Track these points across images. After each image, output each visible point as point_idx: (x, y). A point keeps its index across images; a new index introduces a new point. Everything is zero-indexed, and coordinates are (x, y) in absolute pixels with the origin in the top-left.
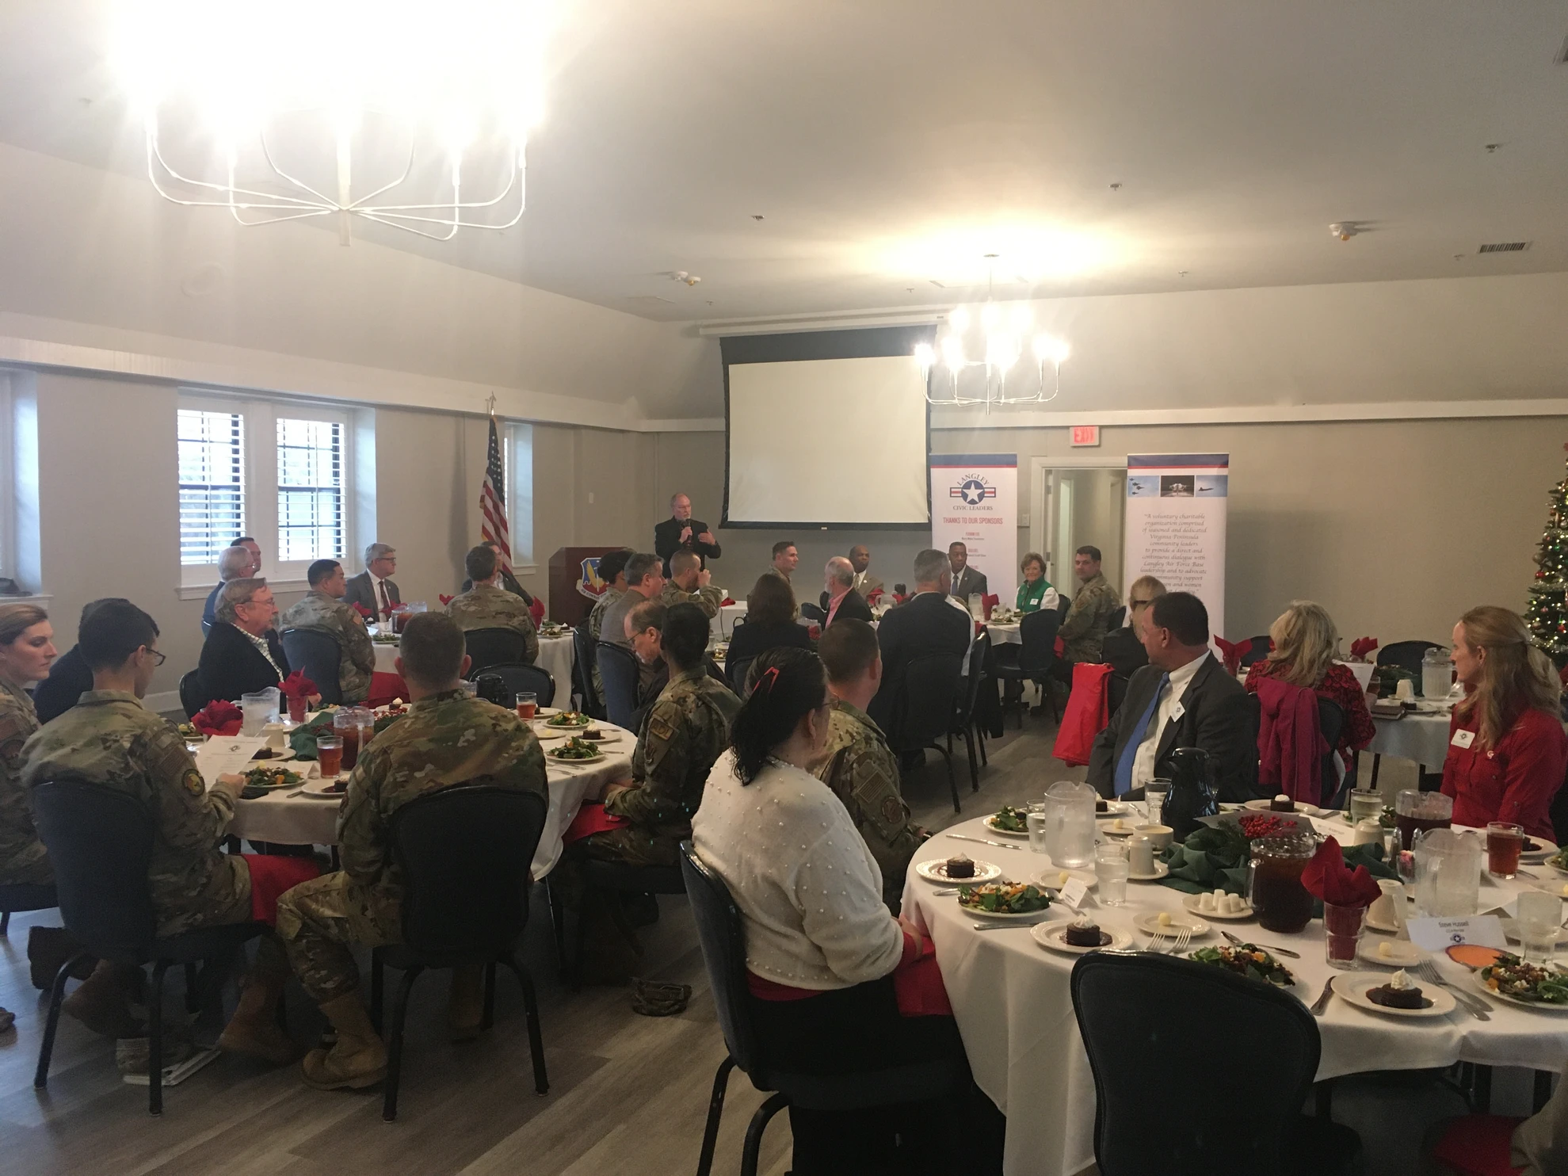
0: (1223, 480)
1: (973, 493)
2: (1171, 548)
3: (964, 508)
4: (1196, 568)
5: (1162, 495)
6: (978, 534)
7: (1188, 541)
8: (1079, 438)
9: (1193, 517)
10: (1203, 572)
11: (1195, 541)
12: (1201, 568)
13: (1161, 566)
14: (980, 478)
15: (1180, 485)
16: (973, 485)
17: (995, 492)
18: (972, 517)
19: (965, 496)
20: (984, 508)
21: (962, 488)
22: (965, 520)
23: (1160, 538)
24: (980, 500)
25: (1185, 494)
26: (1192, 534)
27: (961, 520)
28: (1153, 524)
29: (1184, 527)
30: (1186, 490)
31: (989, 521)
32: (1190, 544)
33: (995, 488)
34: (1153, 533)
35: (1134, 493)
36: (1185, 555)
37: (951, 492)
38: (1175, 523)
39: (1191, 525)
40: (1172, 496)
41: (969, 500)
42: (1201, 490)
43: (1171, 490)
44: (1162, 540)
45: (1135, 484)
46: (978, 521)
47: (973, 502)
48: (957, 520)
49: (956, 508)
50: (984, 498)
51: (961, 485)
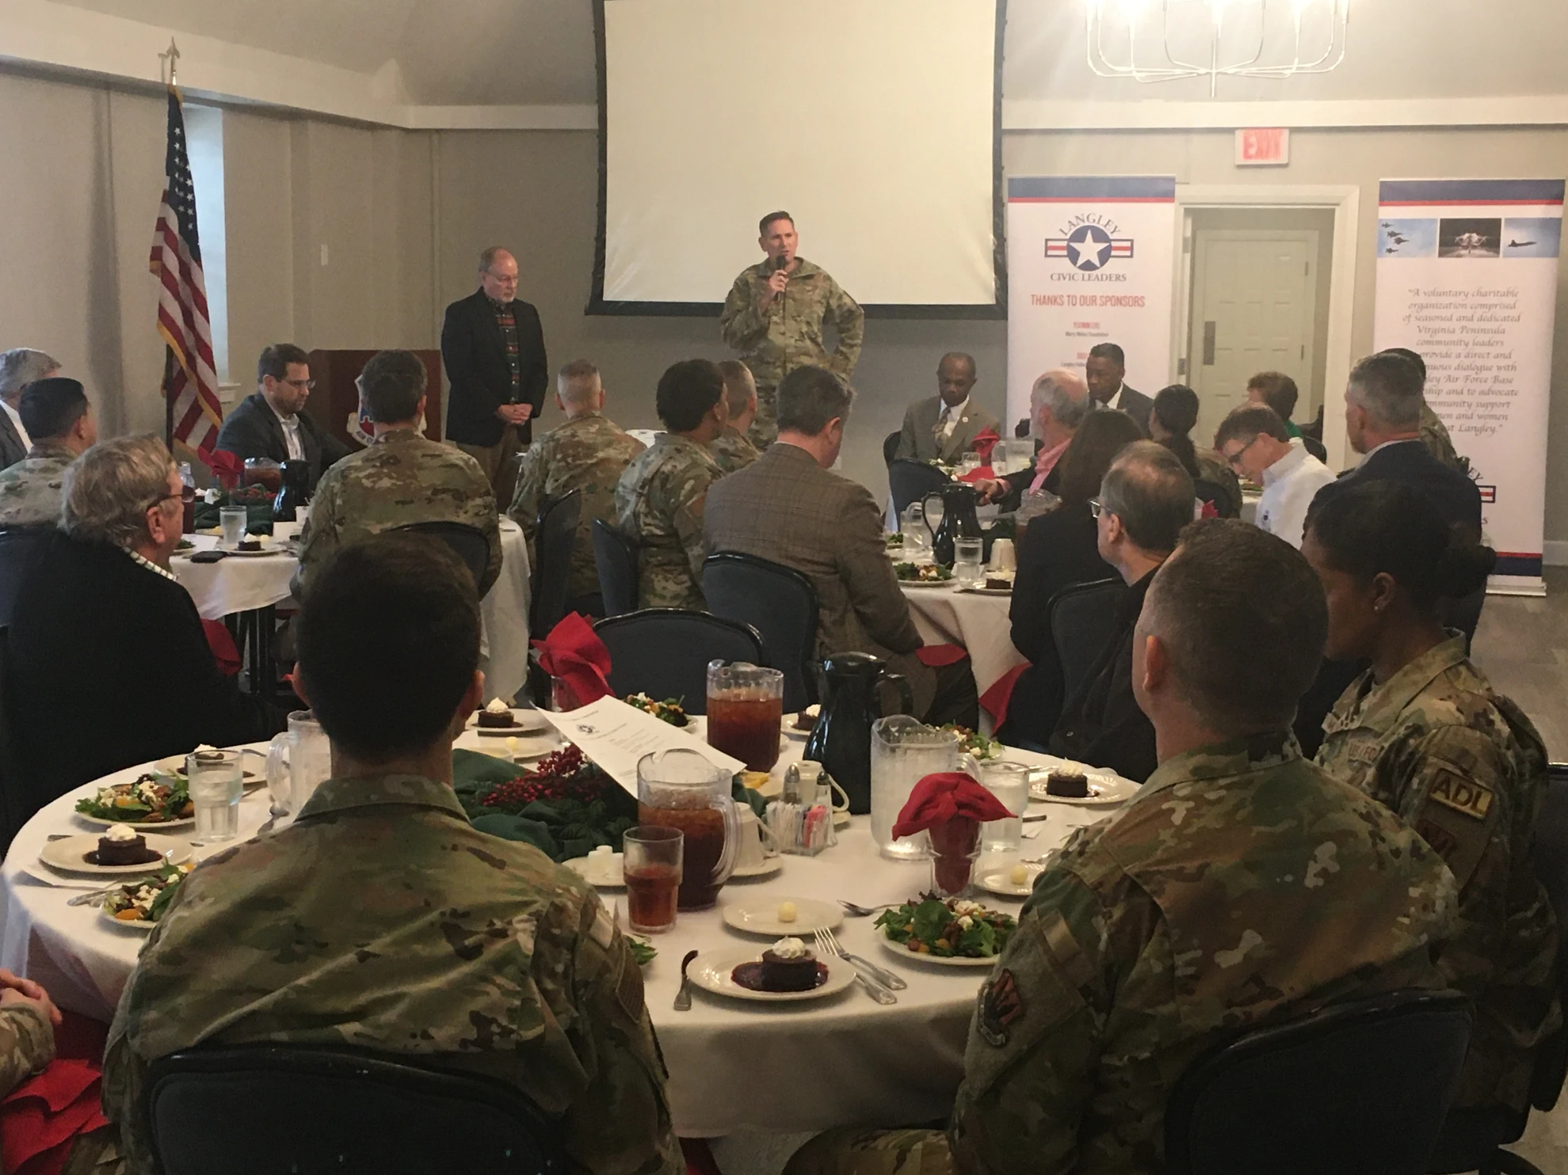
0: (1553, 225)
1: (1089, 250)
2: (1455, 350)
3: (1072, 277)
4: (1498, 387)
5: (1441, 254)
6: (1097, 325)
7: (1485, 338)
8: (1253, 151)
9: (1496, 293)
10: (1513, 393)
11: (1497, 337)
12: (1508, 387)
13: (1435, 383)
14: (1103, 222)
15: (1475, 237)
16: (1089, 235)
17: (1131, 248)
18: (1088, 293)
19: (1073, 255)
20: (1109, 278)
21: (1069, 240)
22: (1072, 300)
23: (1436, 331)
24: (1103, 262)
25: (1483, 252)
26: (1494, 325)
27: (1066, 299)
28: (1422, 307)
29: (1479, 312)
30: (1483, 245)
31: (1119, 301)
32: (1490, 344)
33: (1132, 241)
34: (1422, 324)
35: (1390, 251)
36: (1479, 362)
37: (1047, 248)
38: (1464, 306)
39: (1493, 310)
40: (1460, 256)
41: (1080, 262)
42: (1514, 244)
43: (1458, 245)
44: (1440, 337)
45: (1392, 234)
46: (1098, 302)
47: (1088, 266)
48: (1058, 300)
49: (1055, 277)
50: (1111, 259)
51: (1066, 234)
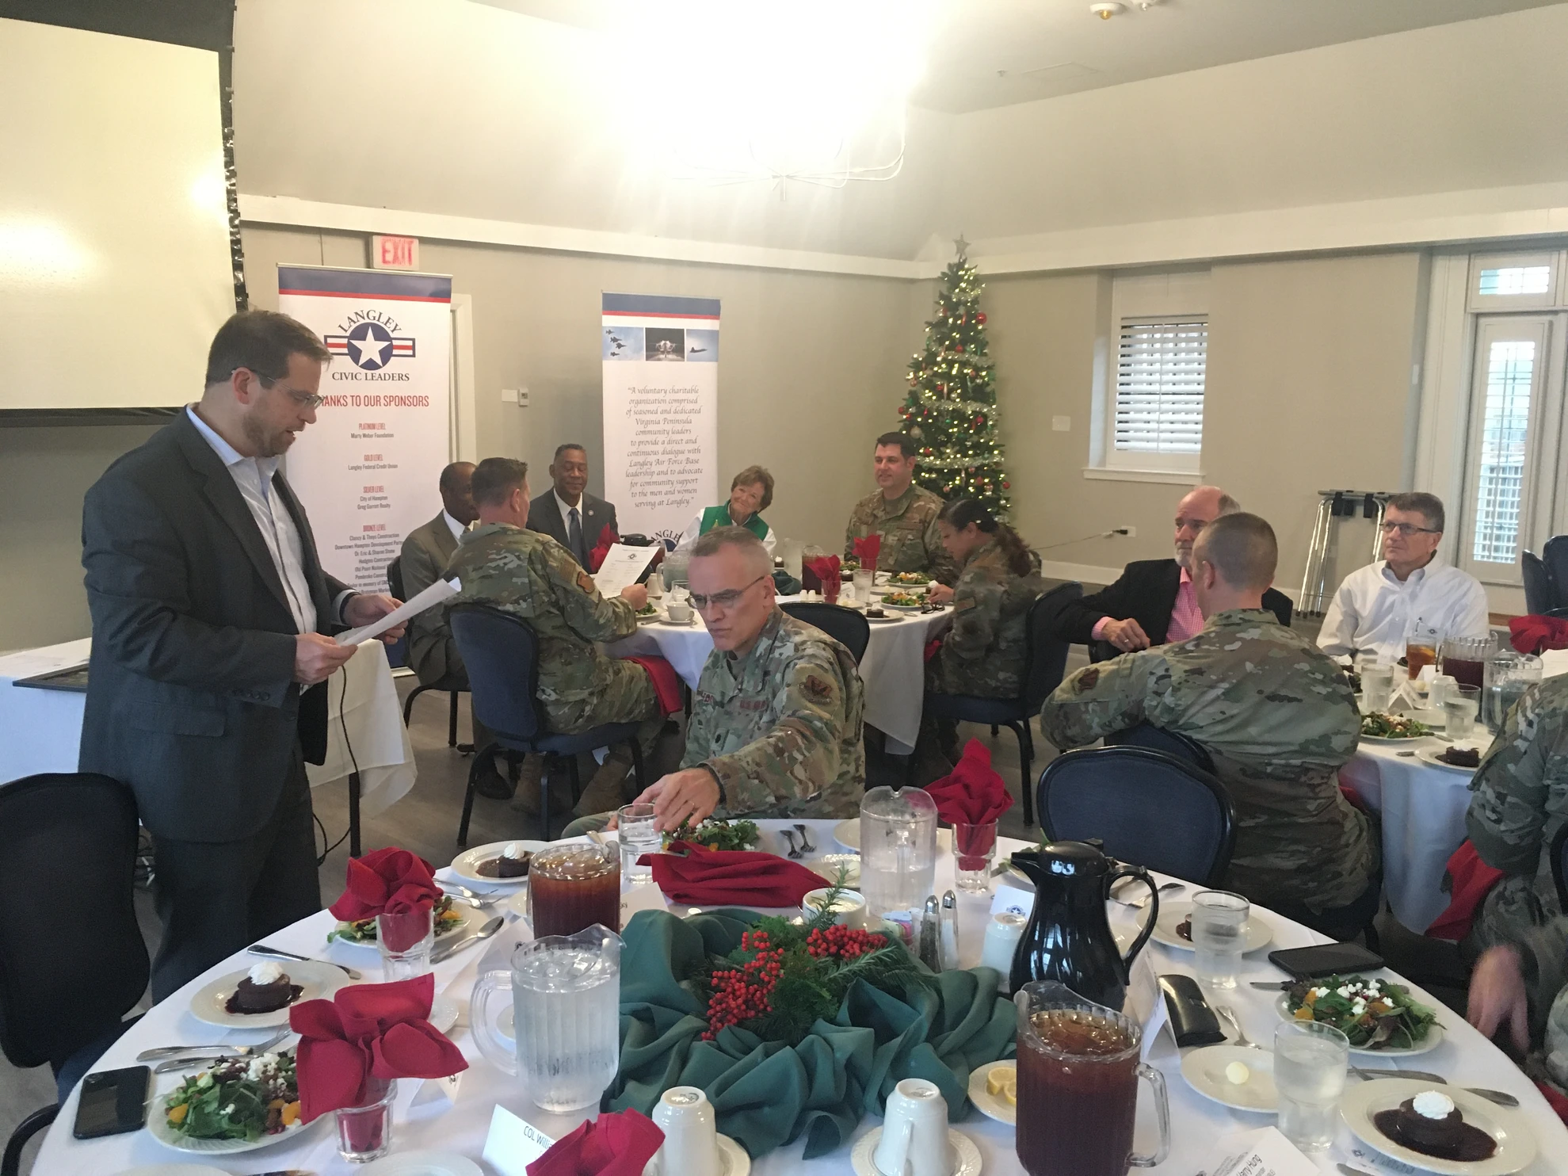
0: (713, 335)
1: (371, 348)
2: (661, 438)
3: (354, 377)
4: (689, 467)
5: (648, 358)
6: (382, 426)
7: (679, 427)
9: (685, 391)
10: (698, 471)
11: (687, 427)
12: (695, 467)
13: (649, 466)
14: (384, 319)
15: (669, 344)
16: (370, 332)
17: (413, 348)
18: (372, 393)
19: (355, 354)
20: (392, 377)
21: (349, 338)
22: (356, 400)
23: (648, 423)
24: (385, 361)
25: (674, 357)
26: (683, 417)
27: (349, 400)
28: (638, 402)
29: (675, 405)
30: (673, 351)
31: (402, 401)
32: (682, 432)
33: (413, 340)
34: (638, 417)
35: (613, 354)
36: (677, 447)
37: (327, 345)
38: (664, 401)
39: (683, 404)
40: (659, 360)
41: (363, 360)
42: (693, 351)
43: (658, 350)
44: (650, 427)
45: (614, 340)
46: (382, 401)
47: (371, 365)
48: (342, 401)
49: (337, 376)
50: (392, 358)
51: (346, 331)
